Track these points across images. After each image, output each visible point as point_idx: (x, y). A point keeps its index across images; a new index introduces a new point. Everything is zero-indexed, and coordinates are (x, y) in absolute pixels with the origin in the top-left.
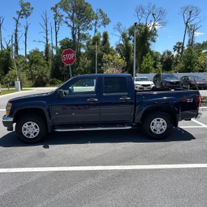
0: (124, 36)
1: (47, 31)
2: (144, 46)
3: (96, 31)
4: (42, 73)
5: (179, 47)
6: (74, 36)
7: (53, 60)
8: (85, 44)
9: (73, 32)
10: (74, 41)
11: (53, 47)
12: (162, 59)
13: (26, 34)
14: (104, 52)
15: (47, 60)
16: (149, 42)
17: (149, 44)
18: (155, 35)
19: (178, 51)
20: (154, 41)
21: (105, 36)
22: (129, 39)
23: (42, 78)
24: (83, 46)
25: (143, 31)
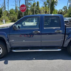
0: (45, 3)
1: (16, 1)
2: (53, 7)
3: (34, 1)
4: (14, 17)
5: (65, 8)
6: (26, 3)
7: (18, 12)
8: (30, 7)
9: (25, 2)
10: (26, 5)
11: (18, 8)
12: (59, 12)
13: (8, 3)
14: (37, 9)
15: (16, 12)
16: (54, 5)
17: (54, 6)
18: (57, 3)
19: (64, 10)
20: (56, 5)
21: (38, 3)
22: (47, 4)
23: (14, 19)
24: (29, 7)
25: (52, 1)
